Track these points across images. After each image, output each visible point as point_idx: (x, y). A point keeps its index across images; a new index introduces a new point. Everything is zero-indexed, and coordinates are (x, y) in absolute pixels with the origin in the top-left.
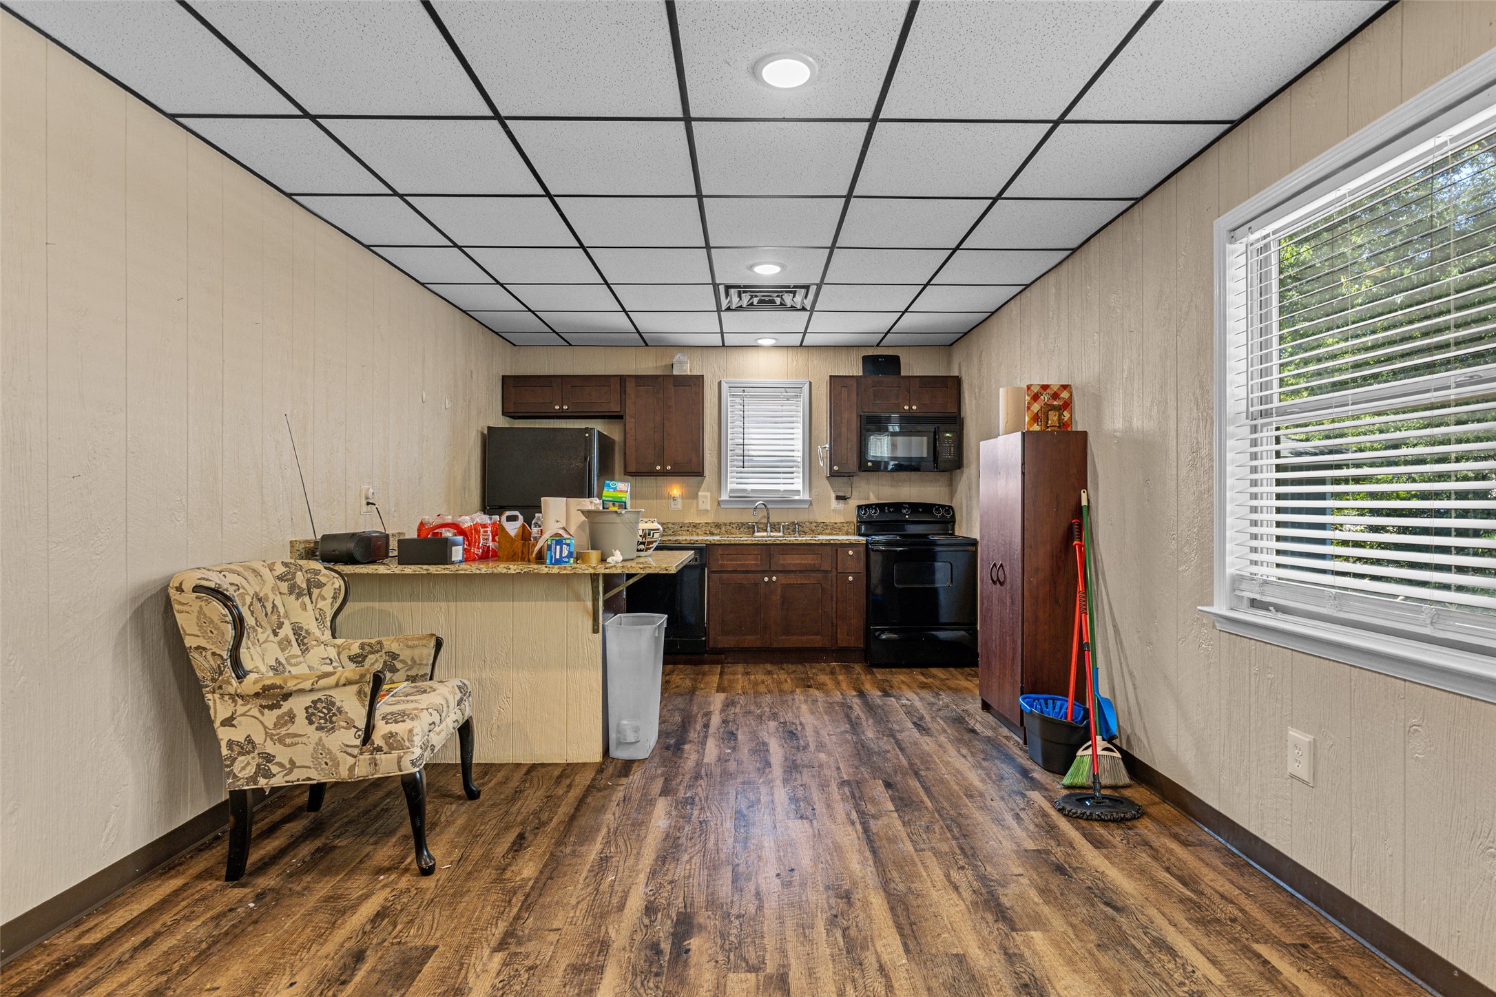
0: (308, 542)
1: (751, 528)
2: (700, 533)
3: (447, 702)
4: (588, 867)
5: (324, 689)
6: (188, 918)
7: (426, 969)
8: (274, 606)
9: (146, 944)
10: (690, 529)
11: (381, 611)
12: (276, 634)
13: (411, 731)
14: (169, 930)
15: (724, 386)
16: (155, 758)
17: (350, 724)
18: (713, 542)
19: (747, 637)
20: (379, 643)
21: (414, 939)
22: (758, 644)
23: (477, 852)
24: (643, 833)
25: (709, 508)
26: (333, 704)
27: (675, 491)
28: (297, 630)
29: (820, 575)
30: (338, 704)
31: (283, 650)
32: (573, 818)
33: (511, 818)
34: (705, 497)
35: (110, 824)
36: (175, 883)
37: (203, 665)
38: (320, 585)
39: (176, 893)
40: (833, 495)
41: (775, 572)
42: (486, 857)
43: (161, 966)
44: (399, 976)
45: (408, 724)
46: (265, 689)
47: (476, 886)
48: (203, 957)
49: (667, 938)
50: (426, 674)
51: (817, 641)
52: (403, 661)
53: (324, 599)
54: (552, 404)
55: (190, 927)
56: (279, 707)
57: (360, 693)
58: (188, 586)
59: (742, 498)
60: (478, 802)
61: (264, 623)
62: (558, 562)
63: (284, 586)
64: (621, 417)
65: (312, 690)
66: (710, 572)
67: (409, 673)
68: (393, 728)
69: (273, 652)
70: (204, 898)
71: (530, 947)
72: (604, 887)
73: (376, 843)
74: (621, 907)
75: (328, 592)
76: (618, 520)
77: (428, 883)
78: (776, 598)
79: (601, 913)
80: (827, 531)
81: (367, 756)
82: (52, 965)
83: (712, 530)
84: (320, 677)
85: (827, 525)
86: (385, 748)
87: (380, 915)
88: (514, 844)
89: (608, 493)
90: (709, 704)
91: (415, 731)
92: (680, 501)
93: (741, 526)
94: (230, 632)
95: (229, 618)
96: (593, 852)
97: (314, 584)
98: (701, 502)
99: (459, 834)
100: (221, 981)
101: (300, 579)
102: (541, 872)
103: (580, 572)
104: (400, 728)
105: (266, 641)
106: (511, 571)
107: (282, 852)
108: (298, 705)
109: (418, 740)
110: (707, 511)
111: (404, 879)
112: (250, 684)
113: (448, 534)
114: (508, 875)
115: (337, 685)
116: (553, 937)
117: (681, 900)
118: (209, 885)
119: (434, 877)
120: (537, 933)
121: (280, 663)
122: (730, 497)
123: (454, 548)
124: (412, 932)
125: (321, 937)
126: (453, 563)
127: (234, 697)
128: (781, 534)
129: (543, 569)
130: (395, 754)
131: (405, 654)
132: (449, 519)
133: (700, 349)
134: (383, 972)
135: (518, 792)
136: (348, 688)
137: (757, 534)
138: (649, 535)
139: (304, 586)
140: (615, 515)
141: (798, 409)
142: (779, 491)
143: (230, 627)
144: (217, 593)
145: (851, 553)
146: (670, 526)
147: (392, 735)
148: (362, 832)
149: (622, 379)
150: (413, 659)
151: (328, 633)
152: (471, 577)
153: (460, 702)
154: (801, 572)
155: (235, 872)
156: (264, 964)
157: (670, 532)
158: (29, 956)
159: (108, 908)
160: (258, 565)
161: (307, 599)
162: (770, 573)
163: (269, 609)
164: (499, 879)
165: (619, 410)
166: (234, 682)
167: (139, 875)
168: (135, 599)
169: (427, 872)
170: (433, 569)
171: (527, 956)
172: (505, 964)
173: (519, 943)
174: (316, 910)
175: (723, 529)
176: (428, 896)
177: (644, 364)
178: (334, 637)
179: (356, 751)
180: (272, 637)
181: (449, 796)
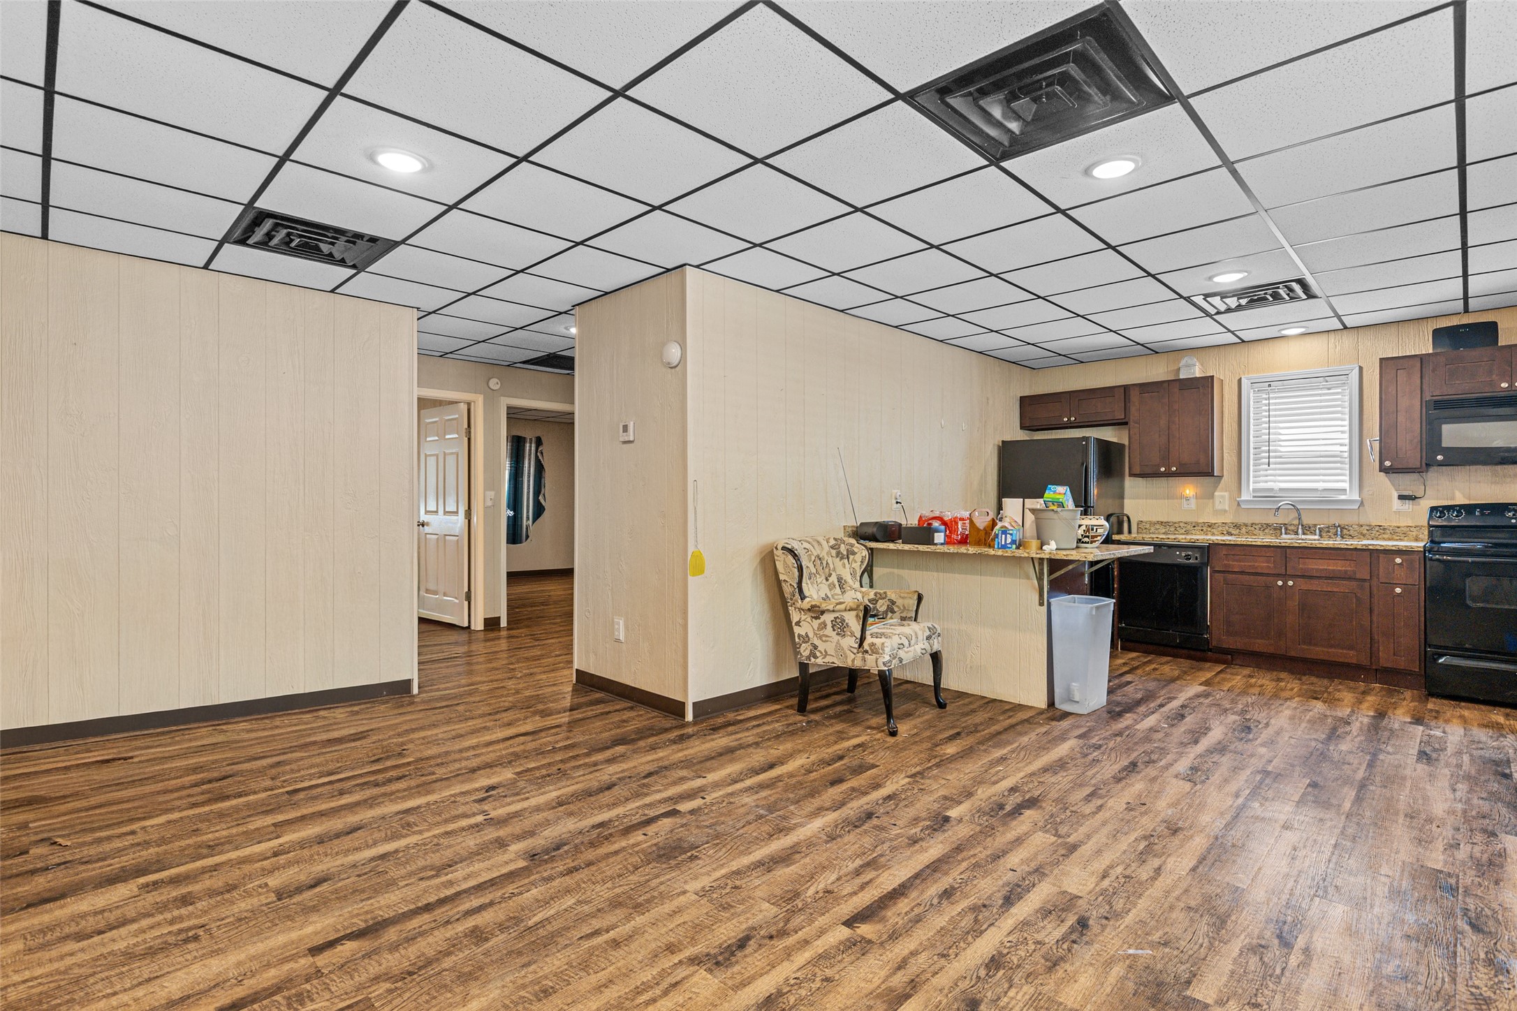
0: (853, 526)
1: (1277, 529)
2: (1216, 533)
3: (916, 634)
4: (990, 759)
5: (839, 611)
6: (777, 721)
7: (869, 773)
8: (827, 563)
9: (758, 726)
10: (1205, 529)
11: (898, 575)
12: (827, 580)
13: (883, 644)
14: (769, 723)
15: (1245, 383)
16: (771, 638)
17: (853, 635)
18: (1216, 542)
19: (1258, 641)
20: (885, 593)
21: (870, 759)
22: (1271, 650)
23: (928, 733)
24: (1042, 754)
25: (1227, 508)
26: (844, 621)
27: (1188, 492)
28: (840, 579)
29: (1354, 583)
30: (847, 621)
31: (830, 590)
32: (999, 733)
33: (959, 723)
34: (1222, 497)
35: (751, 667)
36: (777, 707)
37: (787, 589)
38: (854, 553)
39: (776, 711)
40: (1396, 495)
41: (1292, 577)
42: (930, 738)
43: (761, 735)
44: (855, 771)
45: (883, 640)
46: (813, 607)
47: (916, 748)
48: (777, 737)
49: (1013, 804)
50: (912, 617)
51: (1351, 656)
52: (897, 606)
53: (856, 562)
54: (1061, 417)
55: (777, 725)
56: (820, 618)
57: (857, 616)
58: (779, 547)
59: (1268, 496)
60: (943, 710)
61: (821, 571)
62: (1004, 547)
63: (834, 552)
64: (1126, 423)
65: (833, 611)
66: (1213, 572)
67: (902, 615)
68: (875, 640)
69: (824, 590)
70: (786, 716)
71: (928, 781)
72: (993, 771)
73: (874, 715)
74: (995, 783)
75: (858, 558)
76: (1055, 516)
77: (891, 740)
78: (1293, 604)
79: (979, 781)
80: (1385, 536)
81: (860, 655)
82: (725, 722)
83: (1230, 530)
84: (837, 604)
85: (1384, 529)
86: (870, 652)
87: (859, 745)
88: (951, 736)
89: (1048, 495)
90: (1181, 692)
91: (886, 645)
92: (1193, 501)
93: (1265, 527)
94: (797, 574)
95: (796, 565)
96: (998, 753)
97: (851, 552)
98: (1217, 502)
99: (921, 723)
100: (781, 747)
101: (843, 549)
102: (958, 753)
103: (1018, 555)
104: (878, 641)
105: (821, 583)
106: (970, 552)
107: (827, 707)
108: (828, 618)
109: (887, 650)
110: (1225, 511)
111: (879, 734)
112: (806, 604)
113: (936, 524)
114: (938, 748)
115: (845, 610)
116: (943, 782)
117: (1039, 792)
118: (790, 712)
119: (895, 738)
120: (935, 778)
121: (828, 597)
122: (1254, 497)
123: (936, 534)
124: (871, 757)
125: (828, 745)
126: (936, 544)
127: (801, 609)
128: (1317, 537)
129: (992, 552)
130: (875, 656)
131: (899, 602)
132: (937, 514)
133: (1216, 349)
134: (848, 767)
135: (973, 711)
136: (851, 612)
137: (1284, 536)
138: (1093, 530)
139: (845, 553)
140: (1052, 513)
141: (1342, 398)
142: (1316, 490)
143: (796, 570)
144: (791, 551)
145: (1398, 560)
146: (1182, 525)
147: (873, 645)
148: (870, 709)
149: (1126, 389)
150: (903, 606)
151: (858, 584)
152: (944, 554)
153: (928, 638)
154: (1327, 578)
155: (802, 709)
156: (800, 747)
157: (1183, 531)
158: (718, 717)
159: (749, 708)
160: (821, 539)
161: (846, 561)
162: (1285, 577)
163: (825, 565)
164: (931, 749)
165: (1123, 417)
166: (800, 601)
167: (762, 699)
168: (761, 553)
169: (893, 734)
170: (922, 548)
171: (923, 784)
172: (909, 783)
173: (922, 778)
174: (831, 734)
175: (1244, 530)
176: (887, 745)
177: (1156, 371)
178: (861, 586)
179: (855, 651)
180: (824, 581)
181: (927, 703)
